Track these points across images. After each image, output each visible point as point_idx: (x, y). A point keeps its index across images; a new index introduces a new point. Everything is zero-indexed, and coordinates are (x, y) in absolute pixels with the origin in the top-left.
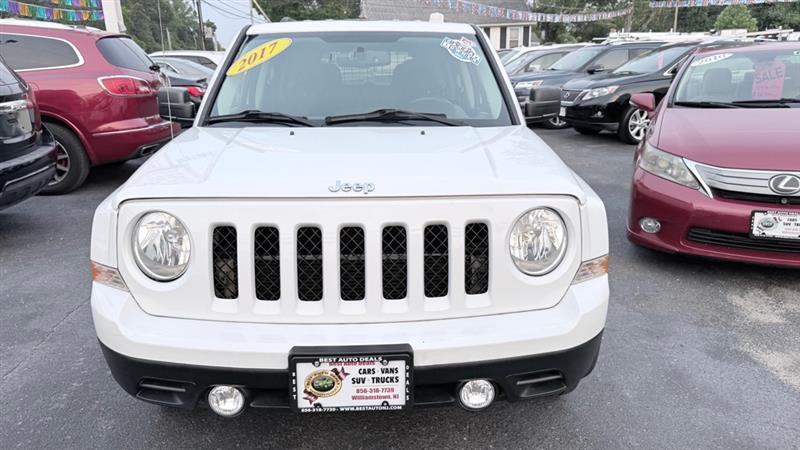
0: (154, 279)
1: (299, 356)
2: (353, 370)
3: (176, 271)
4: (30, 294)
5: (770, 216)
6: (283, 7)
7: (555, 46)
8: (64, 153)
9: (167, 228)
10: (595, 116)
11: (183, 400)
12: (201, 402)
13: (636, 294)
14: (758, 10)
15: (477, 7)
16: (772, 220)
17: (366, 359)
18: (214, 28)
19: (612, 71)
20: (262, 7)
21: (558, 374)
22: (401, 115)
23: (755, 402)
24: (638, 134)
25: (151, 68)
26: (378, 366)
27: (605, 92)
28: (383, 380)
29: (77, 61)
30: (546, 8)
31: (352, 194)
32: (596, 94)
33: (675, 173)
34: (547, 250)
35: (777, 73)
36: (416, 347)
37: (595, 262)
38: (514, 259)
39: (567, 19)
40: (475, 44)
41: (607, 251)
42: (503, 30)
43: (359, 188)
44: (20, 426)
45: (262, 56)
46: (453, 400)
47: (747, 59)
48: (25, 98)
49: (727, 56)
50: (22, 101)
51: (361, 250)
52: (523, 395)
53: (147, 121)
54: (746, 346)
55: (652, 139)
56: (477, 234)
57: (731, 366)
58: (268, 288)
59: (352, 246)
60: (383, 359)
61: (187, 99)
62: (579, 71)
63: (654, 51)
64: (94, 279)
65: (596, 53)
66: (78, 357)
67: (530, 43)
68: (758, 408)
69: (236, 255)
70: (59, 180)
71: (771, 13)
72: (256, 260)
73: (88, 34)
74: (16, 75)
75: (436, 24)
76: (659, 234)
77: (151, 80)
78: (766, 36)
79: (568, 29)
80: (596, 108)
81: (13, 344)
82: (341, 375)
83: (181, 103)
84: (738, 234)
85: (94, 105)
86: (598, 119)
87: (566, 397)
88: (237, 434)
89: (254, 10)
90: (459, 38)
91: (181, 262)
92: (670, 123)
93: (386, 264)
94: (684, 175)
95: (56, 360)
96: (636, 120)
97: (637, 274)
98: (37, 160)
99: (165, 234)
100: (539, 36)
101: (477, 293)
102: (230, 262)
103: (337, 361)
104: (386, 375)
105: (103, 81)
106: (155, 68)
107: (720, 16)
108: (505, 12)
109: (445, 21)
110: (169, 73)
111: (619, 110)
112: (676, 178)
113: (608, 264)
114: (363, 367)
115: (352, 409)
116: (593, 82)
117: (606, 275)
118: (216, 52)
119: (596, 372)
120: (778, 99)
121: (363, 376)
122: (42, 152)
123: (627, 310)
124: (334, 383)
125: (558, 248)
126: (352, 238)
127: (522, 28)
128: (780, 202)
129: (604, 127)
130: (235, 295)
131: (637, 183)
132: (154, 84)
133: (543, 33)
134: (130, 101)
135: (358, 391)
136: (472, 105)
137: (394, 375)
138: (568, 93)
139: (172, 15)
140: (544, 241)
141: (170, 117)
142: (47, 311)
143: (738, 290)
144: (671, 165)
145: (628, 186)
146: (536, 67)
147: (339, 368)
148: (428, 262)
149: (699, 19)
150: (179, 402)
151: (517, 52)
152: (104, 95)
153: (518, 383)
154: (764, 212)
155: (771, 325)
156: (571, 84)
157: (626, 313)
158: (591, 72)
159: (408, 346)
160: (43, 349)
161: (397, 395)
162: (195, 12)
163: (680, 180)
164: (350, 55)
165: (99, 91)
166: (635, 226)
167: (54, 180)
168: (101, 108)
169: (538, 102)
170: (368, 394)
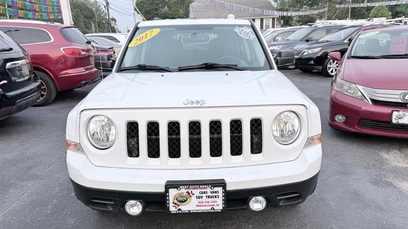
0: (98, 148)
1: (170, 185)
2: (197, 192)
3: (108, 144)
4: (30, 156)
5: (401, 113)
6: (150, 10)
7: (289, 28)
8: (44, 86)
9: (104, 123)
10: (310, 63)
11: (112, 207)
12: (121, 209)
13: (334, 153)
14: (391, 8)
15: (248, 9)
16: (402, 115)
17: (203, 186)
18: (116, 21)
19: (318, 40)
20: (140, 10)
21: (297, 193)
22: (215, 66)
23: (396, 207)
24: (332, 72)
25: (87, 43)
26: (209, 190)
27: (315, 51)
28: (212, 197)
29: (50, 40)
30: (283, 9)
31: (194, 105)
32: (310, 52)
33: (352, 92)
34: (291, 131)
35: (403, 41)
36: (227, 180)
37: (315, 137)
38: (274, 136)
39: (294, 14)
40: (251, 30)
41: (321, 132)
42: (262, 20)
43: (198, 102)
44: (29, 222)
45: (146, 38)
46: (246, 207)
47: (387, 34)
48: (25, 59)
49: (377, 32)
50: (24, 60)
51: (199, 133)
52: (281, 204)
53: (85, 69)
54: (390, 179)
55: (340, 75)
56: (256, 125)
57: (383, 189)
58: (154, 152)
59: (195, 131)
60: (211, 186)
61: (109, 59)
62: (301, 40)
63: (339, 30)
64: (67, 148)
65: (310, 31)
66: (55, 187)
67: (275, 26)
68: (397, 210)
69: (138, 136)
70: (41, 99)
71: (399, 9)
72: (148, 138)
73: (55, 26)
74: (21, 47)
75: (231, 20)
76: (345, 123)
77: (87, 49)
78: (396, 21)
79: (295, 19)
80: (310, 59)
81: (23, 181)
82: (191, 194)
83: (106, 61)
84: (385, 122)
85: (59, 62)
86: (312, 65)
87: (301, 205)
88: (136, 225)
89: (135, 12)
90: (243, 27)
91: (110, 140)
92: (349, 66)
93: (212, 139)
94: (357, 93)
95: (45, 189)
96: (331, 65)
97: (334, 143)
98: (31, 90)
99: (103, 127)
100: (280, 22)
101: (256, 153)
102: (135, 139)
103: (189, 187)
104: (213, 195)
105: (63, 49)
106: (89, 42)
107: (372, 11)
108: (263, 11)
109: (235, 18)
110: (95, 45)
111: (322, 60)
112: (353, 94)
113: (321, 139)
114: (201, 190)
115: (196, 211)
116: (308, 46)
117: (320, 144)
118: (117, 33)
119: (315, 193)
120: (404, 54)
121: (201, 195)
122: (34, 85)
123: (330, 161)
124: (187, 199)
125: (296, 130)
126: (195, 127)
127: (271, 19)
128: (406, 106)
129: (315, 69)
130: (138, 156)
131: (333, 97)
132: (88, 51)
133: (282, 21)
134: (76, 59)
135: (199, 203)
136: (249, 60)
137: (217, 194)
138: (296, 52)
139: (94, 15)
140: (289, 127)
141: (102, 68)
142: (39, 165)
143: (385, 151)
144: (350, 88)
145: (329, 98)
146: (279, 38)
147: (190, 191)
148: (232, 138)
149: (361, 13)
150: (111, 209)
151: (269, 31)
152: (64, 56)
153: (278, 198)
154: (398, 111)
155: (403, 168)
156: (297, 47)
157: (329, 163)
158: (307, 41)
159: (223, 180)
160: (38, 183)
161: (218, 204)
162: (106, 13)
163: (355, 95)
164: (190, 37)
165: (62, 54)
166: (332, 119)
167: (39, 99)
168: (62, 63)
169: (283, 58)
170: (204, 204)
